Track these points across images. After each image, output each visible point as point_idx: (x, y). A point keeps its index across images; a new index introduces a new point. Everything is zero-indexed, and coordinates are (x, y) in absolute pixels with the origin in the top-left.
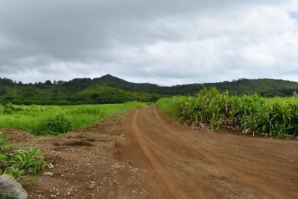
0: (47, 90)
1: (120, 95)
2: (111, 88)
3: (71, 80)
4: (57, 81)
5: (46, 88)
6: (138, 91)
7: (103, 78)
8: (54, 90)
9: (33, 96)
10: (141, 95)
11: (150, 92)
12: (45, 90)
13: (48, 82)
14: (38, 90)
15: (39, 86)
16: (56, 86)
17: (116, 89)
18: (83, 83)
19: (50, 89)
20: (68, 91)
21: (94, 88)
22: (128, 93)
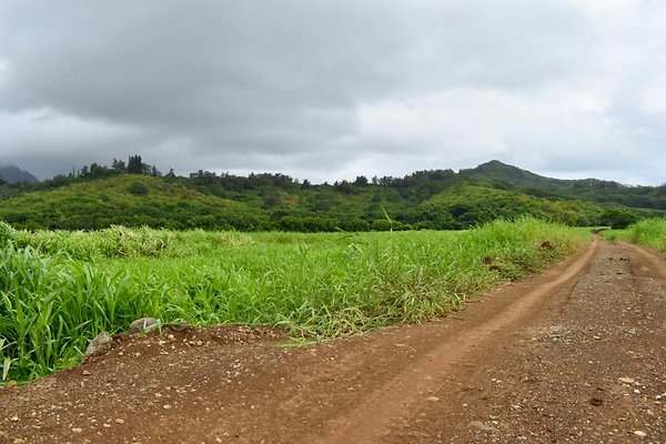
0: (359, 197)
3: (410, 174)
4: (378, 178)
5: (356, 194)
6: (567, 199)
7: (481, 169)
8: (372, 196)
9: (327, 209)
10: (574, 209)
11: (600, 201)
12: (354, 197)
13: (361, 181)
14: (340, 198)
15: (343, 188)
16: (376, 189)
17: (512, 193)
18: (435, 182)
19: (365, 195)
20: (401, 198)
21: (458, 192)
22: (540, 204)
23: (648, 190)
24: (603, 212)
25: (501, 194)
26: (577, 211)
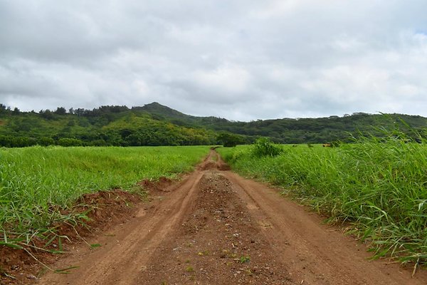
0: (58, 122)
1: (167, 132)
2: (154, 121)
3: (97, 108)
4: (74, 109)
5: (56, 120)
6: (197, 127)
7: (147, 107)
8: (68, 122)
10: (201, 134)
11: (217, 129)
12: (54, 122)
13: (61, 111)
14: (43, 122)
15: (46, 115)
16: (72, 117)
17: (163, 122)
18: (114, 114)
19: (62, 121)
20: (90, 124)
21: (127, 121)
22: (180, 130)
23: (244, 124)
24: (218, 135)
25: (156, 123)
26: (203, 135)
